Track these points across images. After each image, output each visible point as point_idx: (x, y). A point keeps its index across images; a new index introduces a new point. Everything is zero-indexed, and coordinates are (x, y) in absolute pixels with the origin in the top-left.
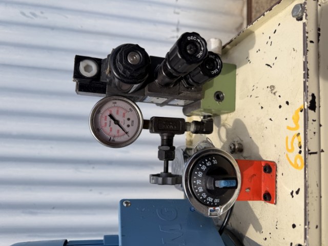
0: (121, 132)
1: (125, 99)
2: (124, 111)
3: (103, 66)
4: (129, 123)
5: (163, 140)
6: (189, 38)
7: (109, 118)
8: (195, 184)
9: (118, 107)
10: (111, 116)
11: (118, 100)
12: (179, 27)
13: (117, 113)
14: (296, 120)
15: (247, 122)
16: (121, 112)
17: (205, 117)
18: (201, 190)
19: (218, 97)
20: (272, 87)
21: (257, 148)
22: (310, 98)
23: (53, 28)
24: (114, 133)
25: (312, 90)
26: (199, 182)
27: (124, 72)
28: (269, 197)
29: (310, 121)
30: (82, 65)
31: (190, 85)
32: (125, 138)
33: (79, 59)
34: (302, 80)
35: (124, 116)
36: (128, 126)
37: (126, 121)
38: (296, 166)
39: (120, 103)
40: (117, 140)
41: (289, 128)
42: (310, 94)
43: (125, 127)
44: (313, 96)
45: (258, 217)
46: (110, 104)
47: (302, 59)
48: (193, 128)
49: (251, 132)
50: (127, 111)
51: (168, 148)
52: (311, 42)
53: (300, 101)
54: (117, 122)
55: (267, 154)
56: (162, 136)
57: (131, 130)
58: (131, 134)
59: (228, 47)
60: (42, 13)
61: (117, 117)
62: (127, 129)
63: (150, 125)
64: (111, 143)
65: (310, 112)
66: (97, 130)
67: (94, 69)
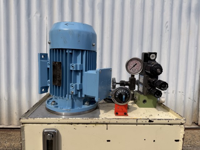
0: (131, 68)
1: (142, 69)
2: (138, 68)
3: (154, 61)
4: (134, 70)
6: (166, 85)
7: (136, 63)
8: (122, 90)
9: (139, 67)
10: (136, 64)
11: (142, 66)
12: (166, 93)
13: (137, 66)
16: (138, 67)
19: (145, 101)
20: (151, 115)
22: (152, 120)
23: (161, 36)
24: (130, 65)
27: (154, 68)
29: (146, 120)
30: (154, 55)
31: (149, 90)
32: (129, 69)
33: (156, 54)
35: (136, 68)
36: (133, 70)
37: (134, 69)
39: (140, 67)
40: (128, 66)
42: (154, 120)
43: (132, 69)
44: (153, 121)
45: (108, 112)
46: (140, 64)
47: (163, 119)
50: (138, 69)
51: (125, 84)
52: (168, 121)
54: (134, 66)
57: (131, 71)
58: (130, 71)
59: (162, 105)
60: (168, 30)
61: (136, 66)
63: (133, 77)
64: (127, 65)
65: (148, 120)
66: (131, 60)
67: (152, 58)
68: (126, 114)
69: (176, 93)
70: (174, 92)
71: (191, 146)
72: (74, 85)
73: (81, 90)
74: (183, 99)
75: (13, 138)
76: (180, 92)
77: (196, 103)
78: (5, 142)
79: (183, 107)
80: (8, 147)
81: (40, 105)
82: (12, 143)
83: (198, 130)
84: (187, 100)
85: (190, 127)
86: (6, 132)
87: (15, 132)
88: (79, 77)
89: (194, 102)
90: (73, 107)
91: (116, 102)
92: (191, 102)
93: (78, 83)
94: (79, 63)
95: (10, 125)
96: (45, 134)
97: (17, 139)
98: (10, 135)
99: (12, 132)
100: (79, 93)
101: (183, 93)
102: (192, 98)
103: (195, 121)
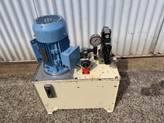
5: (92, 49)
9: (99, 41)
10: (97, 40)
14: (97, 77)
15: (97, 67)
16: (98, 41)
17: (98, 57)
18: (84, 63)
19: (102, 61)
20: (104, 73)
21: (92, 70)
24: (93, 40)
25: (102, 80)
26: (85, 62)
28: (83, 73)
32: (92, 43)
34: (104, 78)
37: (96, 43)
38: (90, 77)
40: (91, 41)
41: (96, 76)
45: (79, 71)
46: (100, 39)
47: (107, 78)
48: (95, 55)
49: (95, 68)
50: (98, 43)
51: (90, 51)
52: (110, 79)
53: (101, 78)
54: (95, 41)
55: (91, 72)
56: (93, 49)
58: (93, 44)
61: (97, 41)
62: (94, 43)
65: (98, 79)
67: (107, 38)
68: (89, 73)
69: (141, 33)
70: (139, 33)
71: (141, 71)
72: (56, 61)
73: (61, 63)
74: (145, 37)
75: (31, 69)
76: (144, 32)
77: (155, 40)
78: (27, 72)
79: (144, 43)
80: (29, 76)
81: (40, 66)
82: (31, 72)
83: (152, 58)
84: (149, 37)
85: (147, 56)
86: (25, 64)
87: (31, 64)
88: (58, 56)
89: (154, 38)
90: (58, 70)
91: (82, 67)
92: (152, 39)
93: (58, 60)
94: (56, 49)
95: (26, 60)
96: (45, 88)
97: (33, 70)
98: (28, 66)
99: (29, 64)
100: (60, 64)
101: (146, 33)
102: (153, 36)
103: (152, 51)
